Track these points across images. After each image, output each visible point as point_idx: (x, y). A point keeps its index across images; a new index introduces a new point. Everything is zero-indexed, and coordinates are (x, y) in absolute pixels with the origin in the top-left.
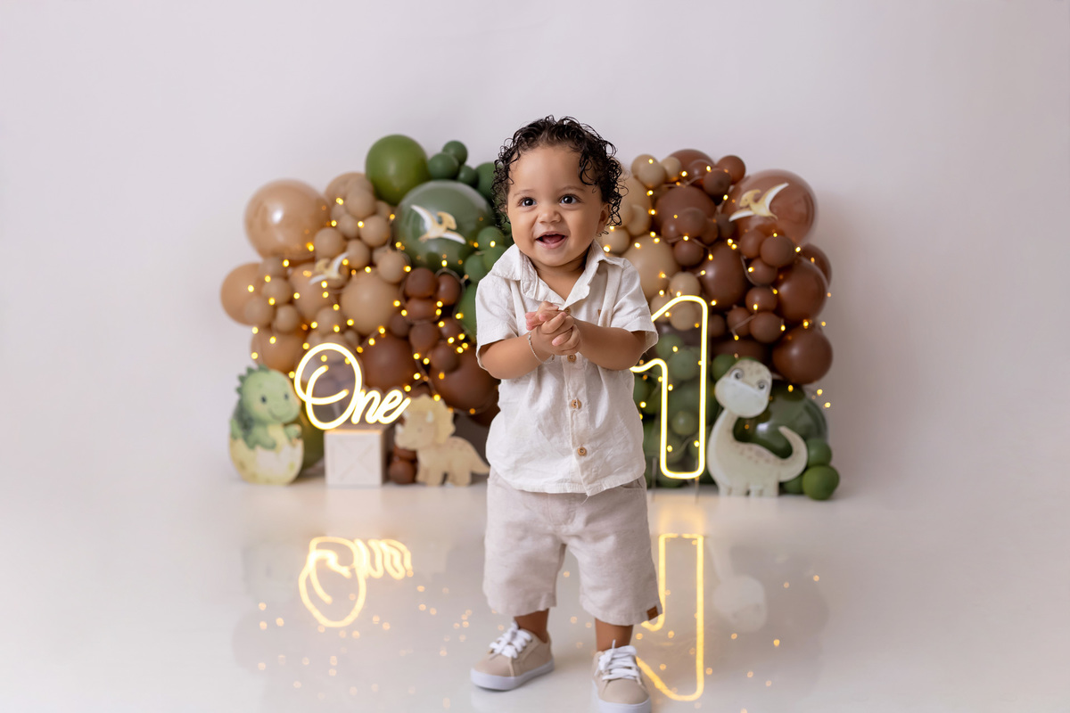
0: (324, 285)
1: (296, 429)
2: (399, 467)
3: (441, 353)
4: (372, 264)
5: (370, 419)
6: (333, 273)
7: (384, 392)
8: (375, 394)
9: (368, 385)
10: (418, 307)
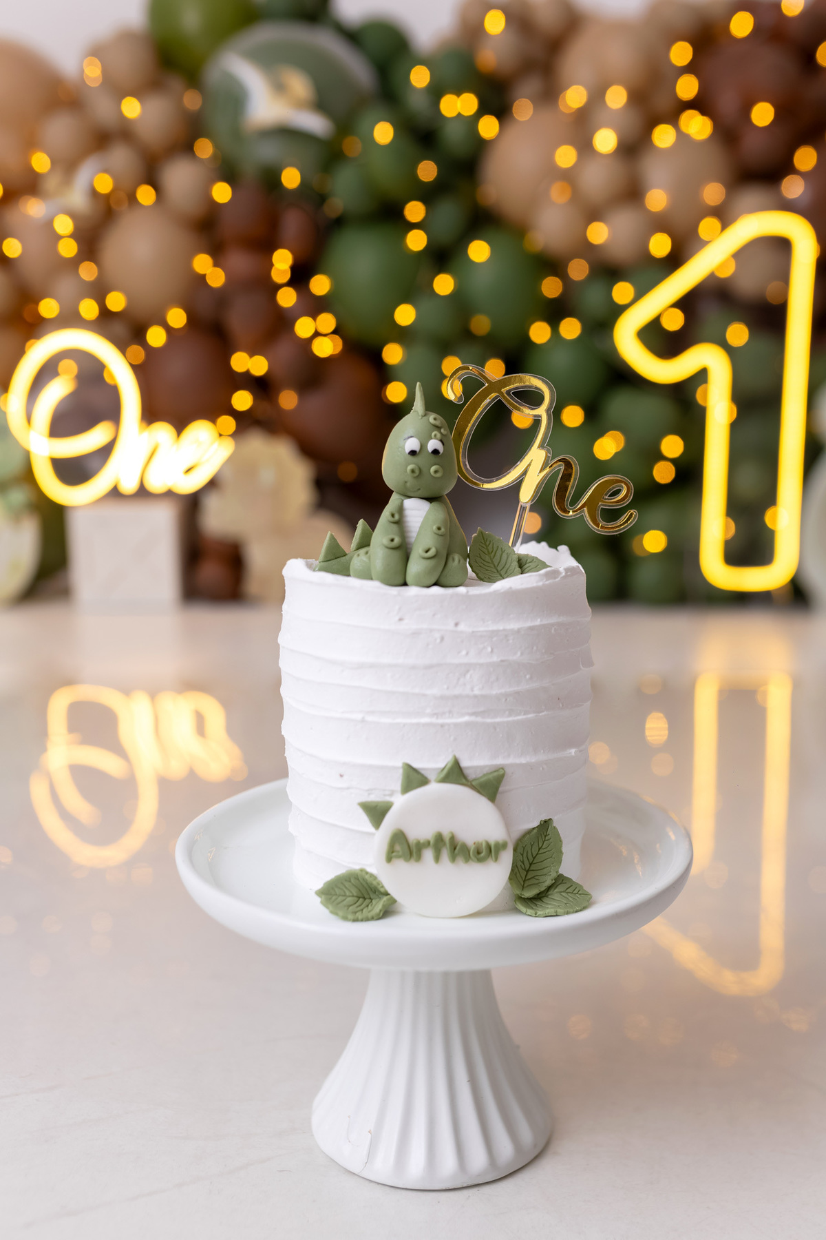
0: (64, 225)
1: (19, 496)
2: (211, 572)
3: (284, 350)
4: (152, 179)
5: (156, 484)
6: (77, 197)
7: (180, 425)
8: (163, 431)
9: (150, 415)
10: (241, 261)
